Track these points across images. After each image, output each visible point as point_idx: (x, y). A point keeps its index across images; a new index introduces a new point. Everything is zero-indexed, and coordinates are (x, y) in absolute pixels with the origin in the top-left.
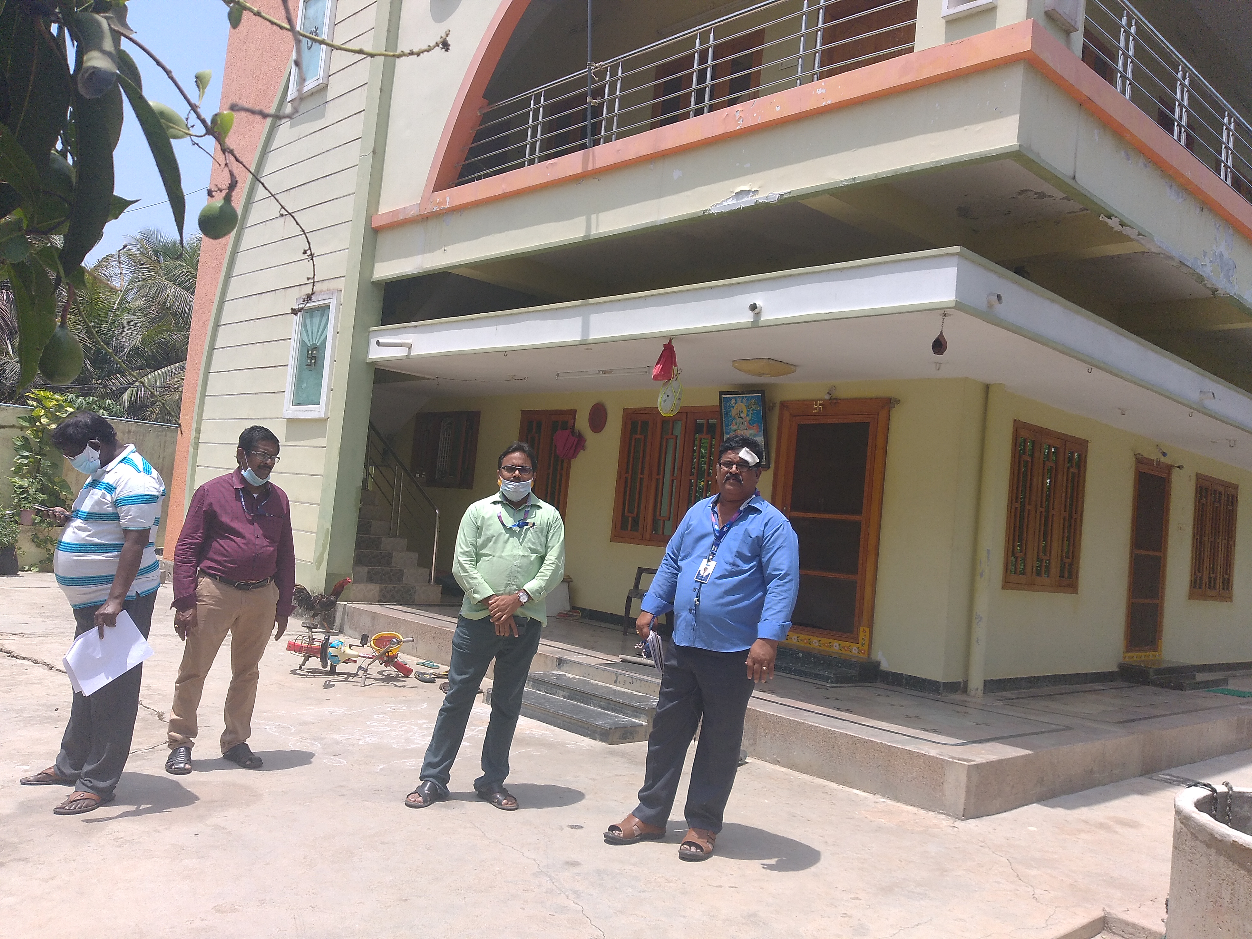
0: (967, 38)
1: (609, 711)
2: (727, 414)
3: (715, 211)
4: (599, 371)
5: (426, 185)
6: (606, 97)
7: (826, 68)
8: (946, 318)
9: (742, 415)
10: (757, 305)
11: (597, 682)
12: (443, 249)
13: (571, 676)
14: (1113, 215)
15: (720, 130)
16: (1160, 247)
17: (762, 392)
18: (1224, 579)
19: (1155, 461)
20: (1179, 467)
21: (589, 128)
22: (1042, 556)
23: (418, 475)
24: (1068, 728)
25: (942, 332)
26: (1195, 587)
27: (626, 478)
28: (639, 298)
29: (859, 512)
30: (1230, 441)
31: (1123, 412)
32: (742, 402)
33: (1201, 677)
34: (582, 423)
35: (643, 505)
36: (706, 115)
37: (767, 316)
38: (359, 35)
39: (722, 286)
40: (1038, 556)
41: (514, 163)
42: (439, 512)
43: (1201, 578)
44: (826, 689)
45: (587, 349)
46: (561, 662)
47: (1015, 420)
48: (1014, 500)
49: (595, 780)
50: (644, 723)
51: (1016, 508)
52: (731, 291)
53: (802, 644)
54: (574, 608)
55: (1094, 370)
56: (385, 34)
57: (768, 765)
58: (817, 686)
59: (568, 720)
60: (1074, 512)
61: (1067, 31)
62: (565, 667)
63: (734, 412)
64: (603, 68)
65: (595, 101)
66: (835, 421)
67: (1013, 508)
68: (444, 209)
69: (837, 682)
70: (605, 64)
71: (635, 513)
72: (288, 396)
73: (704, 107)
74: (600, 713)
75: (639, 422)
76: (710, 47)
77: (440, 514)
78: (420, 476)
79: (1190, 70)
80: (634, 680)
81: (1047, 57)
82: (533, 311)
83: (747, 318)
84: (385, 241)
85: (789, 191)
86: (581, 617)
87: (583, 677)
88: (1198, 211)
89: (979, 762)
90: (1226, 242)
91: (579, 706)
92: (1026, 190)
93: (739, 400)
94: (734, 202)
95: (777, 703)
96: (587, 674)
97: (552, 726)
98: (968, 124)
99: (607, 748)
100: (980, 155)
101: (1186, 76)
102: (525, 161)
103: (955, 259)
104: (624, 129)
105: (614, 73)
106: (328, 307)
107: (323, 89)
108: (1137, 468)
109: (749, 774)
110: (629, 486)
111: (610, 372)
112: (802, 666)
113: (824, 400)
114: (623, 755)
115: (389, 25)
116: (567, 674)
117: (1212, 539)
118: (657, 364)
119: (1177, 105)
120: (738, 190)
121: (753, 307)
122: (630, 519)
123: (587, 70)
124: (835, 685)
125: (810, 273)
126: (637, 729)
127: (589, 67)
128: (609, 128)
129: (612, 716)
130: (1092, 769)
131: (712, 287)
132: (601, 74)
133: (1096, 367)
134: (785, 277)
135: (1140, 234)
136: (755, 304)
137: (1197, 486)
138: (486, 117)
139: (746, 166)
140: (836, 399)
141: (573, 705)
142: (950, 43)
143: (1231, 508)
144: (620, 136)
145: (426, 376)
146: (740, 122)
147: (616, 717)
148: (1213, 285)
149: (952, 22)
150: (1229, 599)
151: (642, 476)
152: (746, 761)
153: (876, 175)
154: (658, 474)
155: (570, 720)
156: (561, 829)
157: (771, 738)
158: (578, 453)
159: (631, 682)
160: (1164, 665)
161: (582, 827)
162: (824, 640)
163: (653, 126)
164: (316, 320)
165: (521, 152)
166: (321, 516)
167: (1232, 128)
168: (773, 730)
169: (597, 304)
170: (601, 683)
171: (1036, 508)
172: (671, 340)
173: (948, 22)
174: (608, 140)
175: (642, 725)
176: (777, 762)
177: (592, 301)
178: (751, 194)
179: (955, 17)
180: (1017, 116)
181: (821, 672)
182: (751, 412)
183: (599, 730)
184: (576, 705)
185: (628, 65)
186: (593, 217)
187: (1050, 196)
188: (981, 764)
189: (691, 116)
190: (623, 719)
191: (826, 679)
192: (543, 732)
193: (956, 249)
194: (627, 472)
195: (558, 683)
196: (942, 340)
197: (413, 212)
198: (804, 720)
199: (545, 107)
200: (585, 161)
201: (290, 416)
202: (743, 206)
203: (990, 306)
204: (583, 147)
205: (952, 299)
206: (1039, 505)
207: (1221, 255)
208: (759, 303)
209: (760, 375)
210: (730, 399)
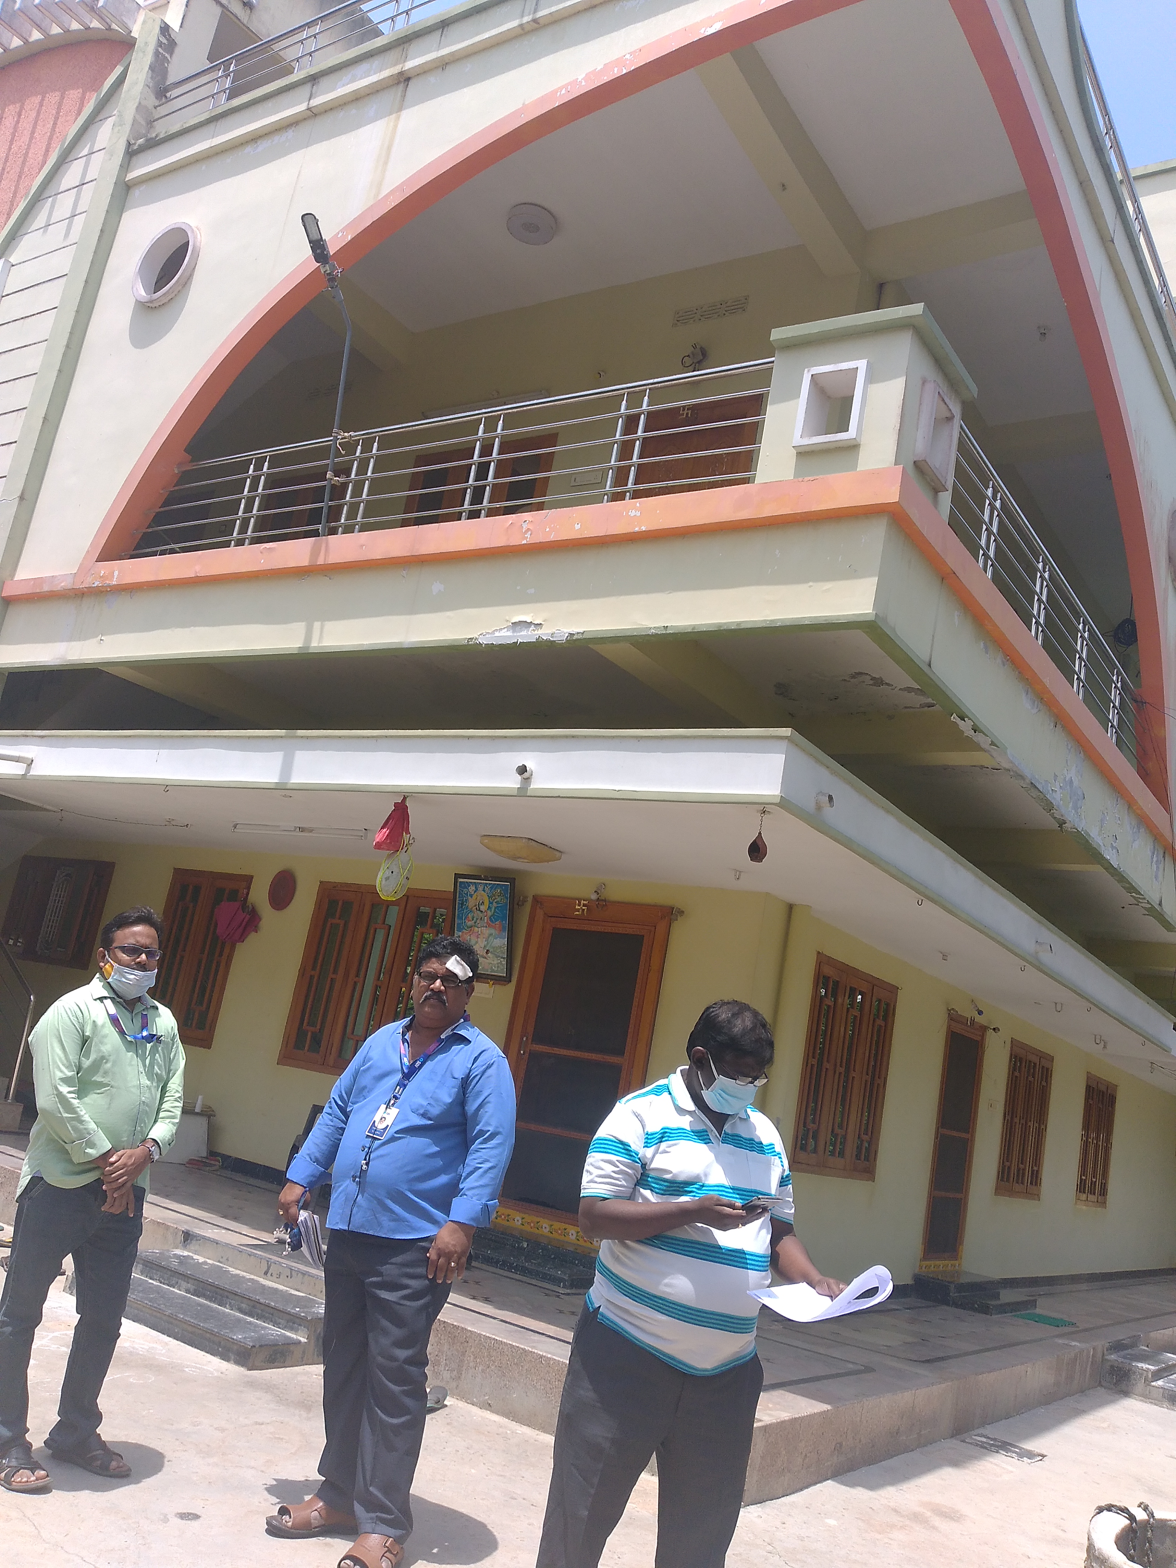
0: (821, 476)
1: (253, 1317)
2: (462, 904)
3: (483, 641)
4: (296, 828)
5: (88, 552)
6: (353, 476)
7: (641, 487)
8: (766, 816)
9: (482, 908)
10: (528, 769)
11: (238, 1272)
12: (99, 638)
13: (201, 1260)
14: (967, 717)
15: (500, 541)
16: (1012, 762)
17: (512, 881)
18: (1033, 1171)
19: (969, 1020)
20: (994, 1029)
21: (325, 511)
22: (837, 1130)
23: (11, 942)
24: (868, 1369)
25: (760, 833)
26: (1002, 1180)
27: (312, 977)
28: (368, 737)
29: (621, 1053)
30: (1056, 1003)
31: (945, 957)
32: (484, 891)
33: (1007, 1296)
34: (259, 895)
35: (330, 1017)
36: (483, 520)
37: (538, 784)
38: (25, 346)
39: (482, 737)
40: (832, 1132)
41: (215, 540)
42: (34, 999)
43: (1009, 1168)
44: (558, 1296)
45: (285, 796)
46: (188, 1237)
47: (819, 953)
48: (811, 1055)
49: (223, 1430)
50: (303, 1340)
51: (812, 1065)
52: (495, 745)
53: (527, 1228)
54: (212, 1154)
55: (926, 901)
56: (62, 350)
57: (475, 1410)
58: (547, 1292)
59: (190, 1329)
60: (877, 1076)
61: (936, 489)
62: (194, 1245)
63: (471, 902)
64: (353, 440)
65: (338, 478)
66: (600, 929)
67: (809, 1065)
68: (109, 586)
69: (572, 1286)
70: (356, 436)
71: (318, 1027)
73: (481, 510)
74: (239, 1320)
75: (340, 903)
76: (496, 437)
77: (35, 1002)
78: (15, 944)
79: (1051, 564)
80: (293, 1272)
81: (914, 514)
82: (215, 736)
83: (513, 782)
84: (18, 617)
85: (581, 630)
86: (223, 1167)
87: (219, 1262)
88: (1052, 725)
89: (768, 1423)
90: (1076, 767)
91: (209, 1307)
92: (861, 673)
93: (480, 888)
94: (509, 633)
95: (495, 1318)
96: (225, 1258)
97: (165, 1337)
98: (816, 580)
99: (246, 1376)
100: (826, 620)
101: (1046, 568)
102: (231, 541)
103: (784, 744)
104: (372, 520)
105: (367, 448)
108: (949, 1027)
109: (448, 1424)
110: (313, 989)
111: (311, 830)
112: (526, 1262)
113: (590, 901)
114: (268, 1388)
115: (69, 339)
116: (195, 1257)
117: (1023, 1121)
118: (382, 828)
119: (1036, 599)
120: (516, 619)
121: (522, 770)
122: (309, 1034)
123: (332, 438)
124: (569, 1291)
125: (599, 737)
126: (292, 1348)
127: (335, 435)
128: (352, 515)
129: (256, 1326)
130: (899, 1429)
131: (469, 737)
132: (350, 447)
133: (928, 898)
134: (566, 737)
135: (993, 744)
136: (525, 767)
137: (1011, 1055)
138: (185, 477)
139: (529, 591)
140: (605, 901)
141: (200, 1305)
142: (800, 479)
143: (1044, 1083)
144: (364, 528)
145: (45, 806)
146: (528, 535)
147: (264, 1328)
148: (1062, 816)
149: (804, 454)
150: (1037, 1196)
151: (334, 976)
152: (445, 1403)
153: (694, 627)
154: (357, 975)
155: (194, 1329)
156: (165, 1520)
157: (483, 1371)
158: (247, 935)
159: (289, 1274)
160: (964, 1280)
161: (196, 1517)
162: (557, 1225)
163: (405, 523)
165: (227, 528)
167: (1086, 636)
168: (487, 1359)
169: (307, 737)
170: (245, 1274)
171: (835, 1068)
172: (405, 798)
173: (799, 454)
174: (348, 530)
175: (300, 1342)
176: (488, 1406)
177: (300, 732)
178: (533, 627)
179: (807, 449)
180: (875, 580)
181: (552, 1272)
182: (495, 904)
183: (235, 1347)
184: (205, 1304)
185: (386, 441)
186: (317, 625)
187: (887, 684)
188: (770, 1425)
189: (463, 518)
190: (274, 1331)
191: (556, 1281)
192: (152, 1345)
193: (787, 731)
194: (314, 968)
195: (181, 1270)
196: (760, 843)
197: (64, 585)
198: (533, 1347)
199: (268, 476)
200: (315, 552)
202: (520, 640)
203: (819, 808)
204: (315, 534)
205: (777, 794)
206: (838, 1064)
207: (1071, 781)
208: (530, 765)
209: (515, 858)
210: (469, 884)
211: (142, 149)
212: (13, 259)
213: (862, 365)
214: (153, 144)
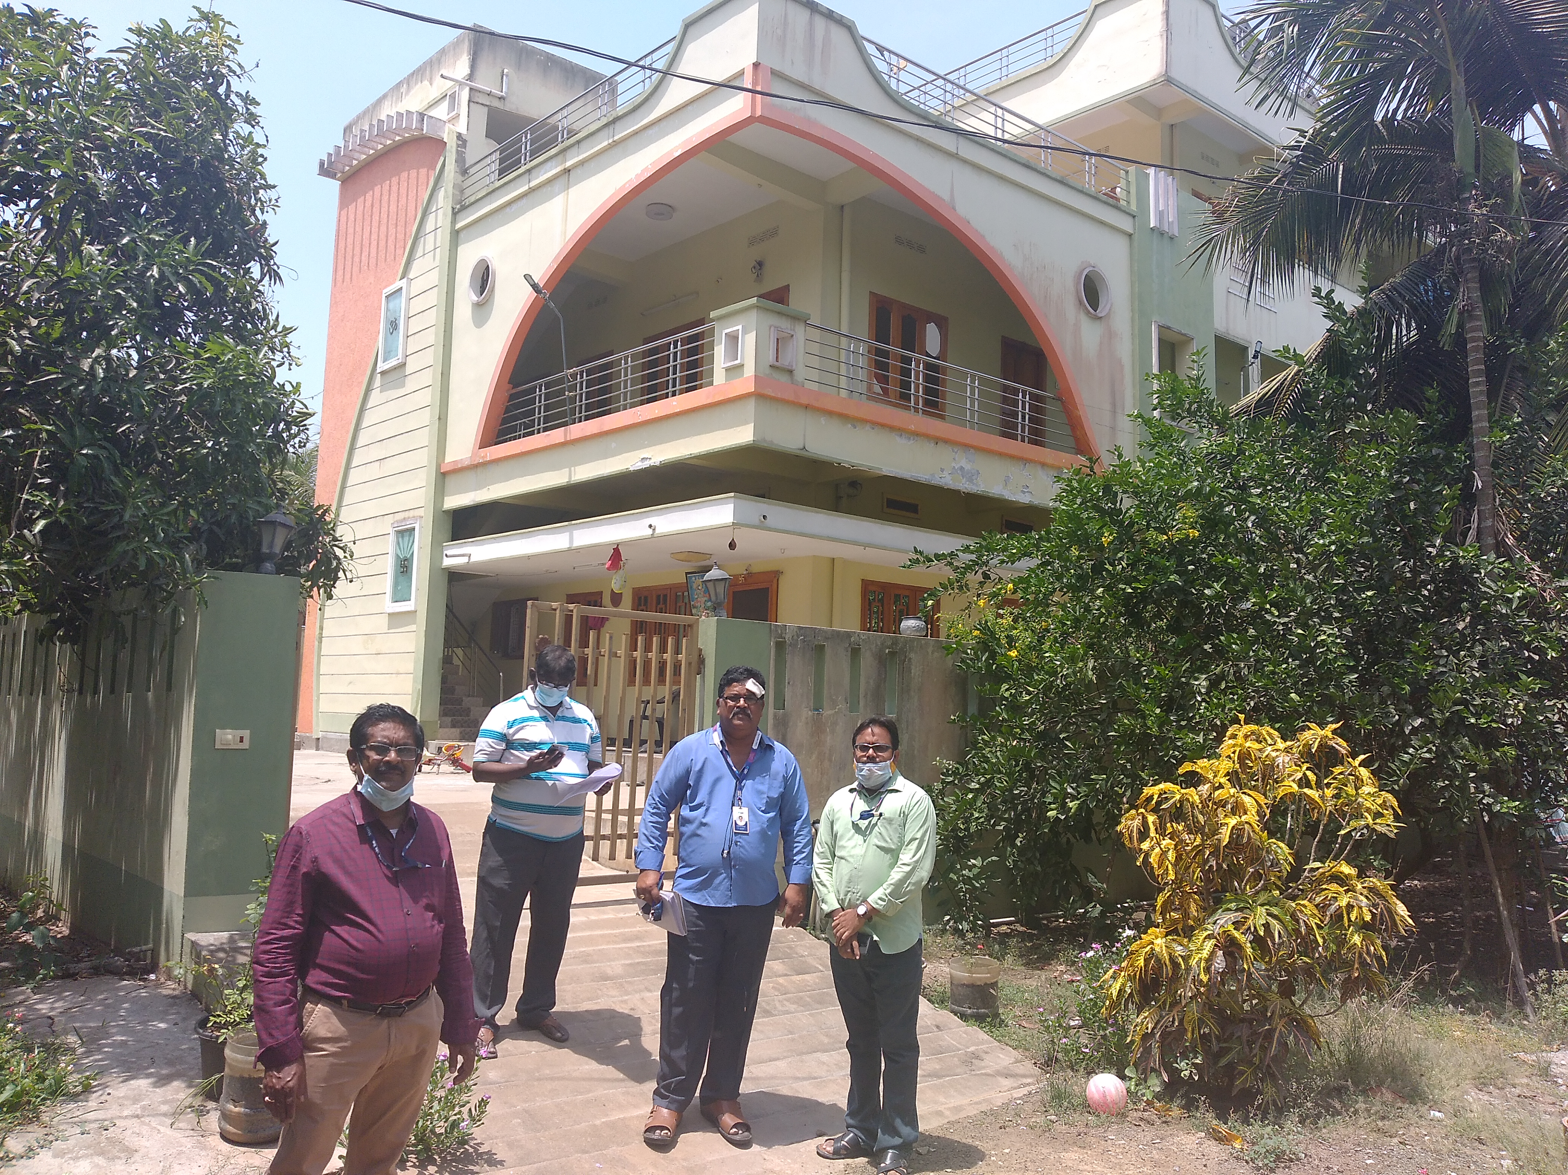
0: (733, 381)
2: (691, 587)
3: (632, 469)
4: (598, 564)
5: (474, 444)
6: (577, 391)
7: (681, 388)
8: (736, 530)
12: (487, 488)
14: (842, 463)
15: (631, 421)
21: (569, 412)
25: (733, 538)
34: (606, 601)
36: (628, 410)
38: (427, 328)
39: (636, 513)
41: (529, 431)
47: (863, 580)
55: (866, 548)
56: (443, 331)
63: (695, 586)
64: (576, 373)
65: (570, 393)
66: (751, 588)
68: (487, 461)
70: (577, 370)
72: (388, 596)
73: (627, 404)
76: (629, 366)
82: (541, 530)
83: (650, 531)
84: (450, 481)
85: (665, 459)
88: (933, 444)
90: (967, 459)
93: (697, 578)
94: (640, 464)
101: (919, 364)
102: (535, 431)
103: (734, 500)
104: (587, 414)
105: (582, 376)
106: (414, 529)
107: (403, 365)
113: (744, 574)
115: (446, 324)
120: (642, 457)
121: (651, 526)
123: (567, 372)
128: (580, 412)
131: (632, 514)
132: (574, 375)
133: (868, 546)
134: (664, 508)
135: (870, 469)
136: (652, 524)
138: (512, 397)
139: (645, 443)
142: (728, 382)
144: (585, 419)
145: (489, 575)
146: (640, 417)
149: (728, 371)
164: (406, 539)
165: (532, 424)
166: (415, 681)
167: (977, 385)
169: (576, 524)
172: (618, 545)
173: (726, 371)
177: (573, 522)
178: (648, 460)
179: (727, 368)
180: (753, 425)
185: (588, 372)
186: (572, 469)
189: (621, 410)
193: (732, 494)
196: (733, 542)
197: (467, 463)
199: (545, 394)
200: (565, 434)
201: (391, 611)
202: (644, 466)
203: (762, 521)
204: (566, 424)
207: (962, 468)
210: (691, 577)
211: (460, 211)
212: (411, 276)
213: (740, 327)
214: (464, 208)
